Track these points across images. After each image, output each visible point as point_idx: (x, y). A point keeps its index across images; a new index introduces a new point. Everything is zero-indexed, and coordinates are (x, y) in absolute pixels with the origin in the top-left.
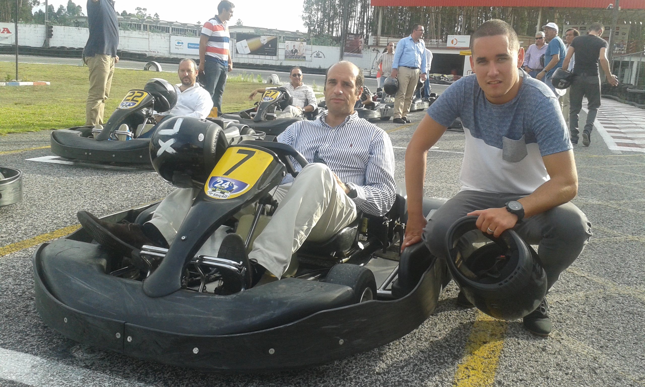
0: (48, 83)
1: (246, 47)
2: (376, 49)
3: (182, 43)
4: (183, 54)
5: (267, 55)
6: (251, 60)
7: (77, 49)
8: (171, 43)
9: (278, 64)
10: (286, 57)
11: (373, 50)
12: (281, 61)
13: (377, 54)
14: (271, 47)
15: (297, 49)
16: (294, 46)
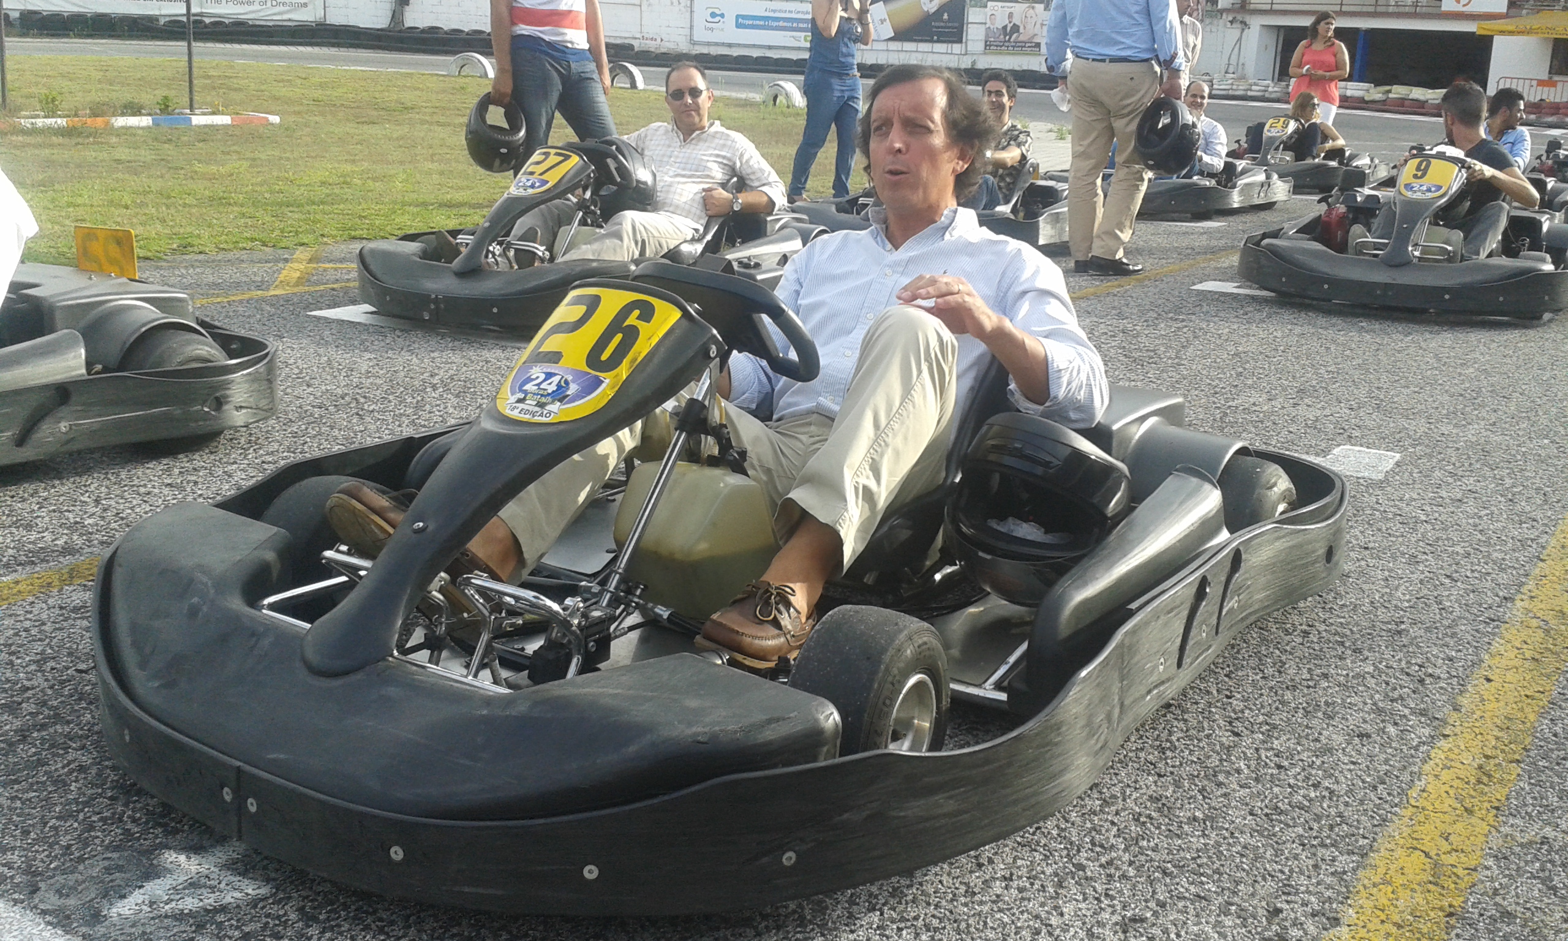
0: (275, 119)
1: (882, 21)
2: (1239, 17)
3: (722, 16)
4: (723, 44)
5: (938, 41)
6: (896, 55)
7: (468, 34)
8: (695, 15)
9: (966, 63)
10: (988, 45)
11: (1231, 22)
12: (975, 57)
13: (1243, 30)
14: (949, 20)
15: (1018, 23)
16: (1011, 15)
